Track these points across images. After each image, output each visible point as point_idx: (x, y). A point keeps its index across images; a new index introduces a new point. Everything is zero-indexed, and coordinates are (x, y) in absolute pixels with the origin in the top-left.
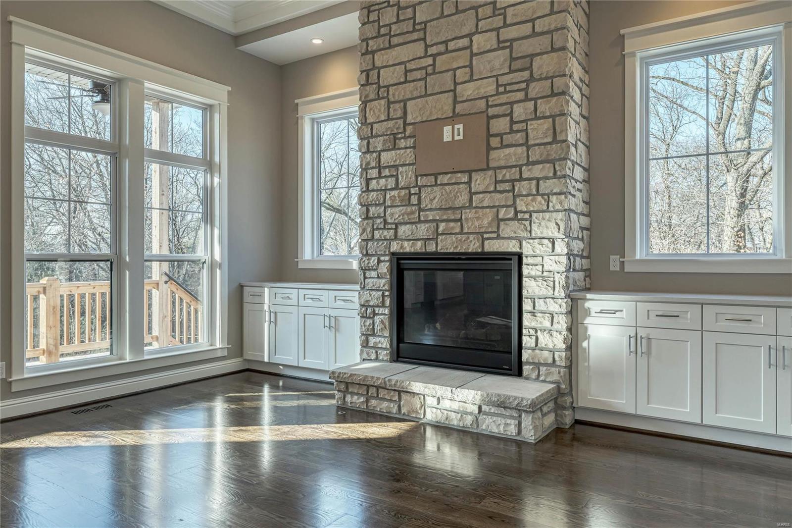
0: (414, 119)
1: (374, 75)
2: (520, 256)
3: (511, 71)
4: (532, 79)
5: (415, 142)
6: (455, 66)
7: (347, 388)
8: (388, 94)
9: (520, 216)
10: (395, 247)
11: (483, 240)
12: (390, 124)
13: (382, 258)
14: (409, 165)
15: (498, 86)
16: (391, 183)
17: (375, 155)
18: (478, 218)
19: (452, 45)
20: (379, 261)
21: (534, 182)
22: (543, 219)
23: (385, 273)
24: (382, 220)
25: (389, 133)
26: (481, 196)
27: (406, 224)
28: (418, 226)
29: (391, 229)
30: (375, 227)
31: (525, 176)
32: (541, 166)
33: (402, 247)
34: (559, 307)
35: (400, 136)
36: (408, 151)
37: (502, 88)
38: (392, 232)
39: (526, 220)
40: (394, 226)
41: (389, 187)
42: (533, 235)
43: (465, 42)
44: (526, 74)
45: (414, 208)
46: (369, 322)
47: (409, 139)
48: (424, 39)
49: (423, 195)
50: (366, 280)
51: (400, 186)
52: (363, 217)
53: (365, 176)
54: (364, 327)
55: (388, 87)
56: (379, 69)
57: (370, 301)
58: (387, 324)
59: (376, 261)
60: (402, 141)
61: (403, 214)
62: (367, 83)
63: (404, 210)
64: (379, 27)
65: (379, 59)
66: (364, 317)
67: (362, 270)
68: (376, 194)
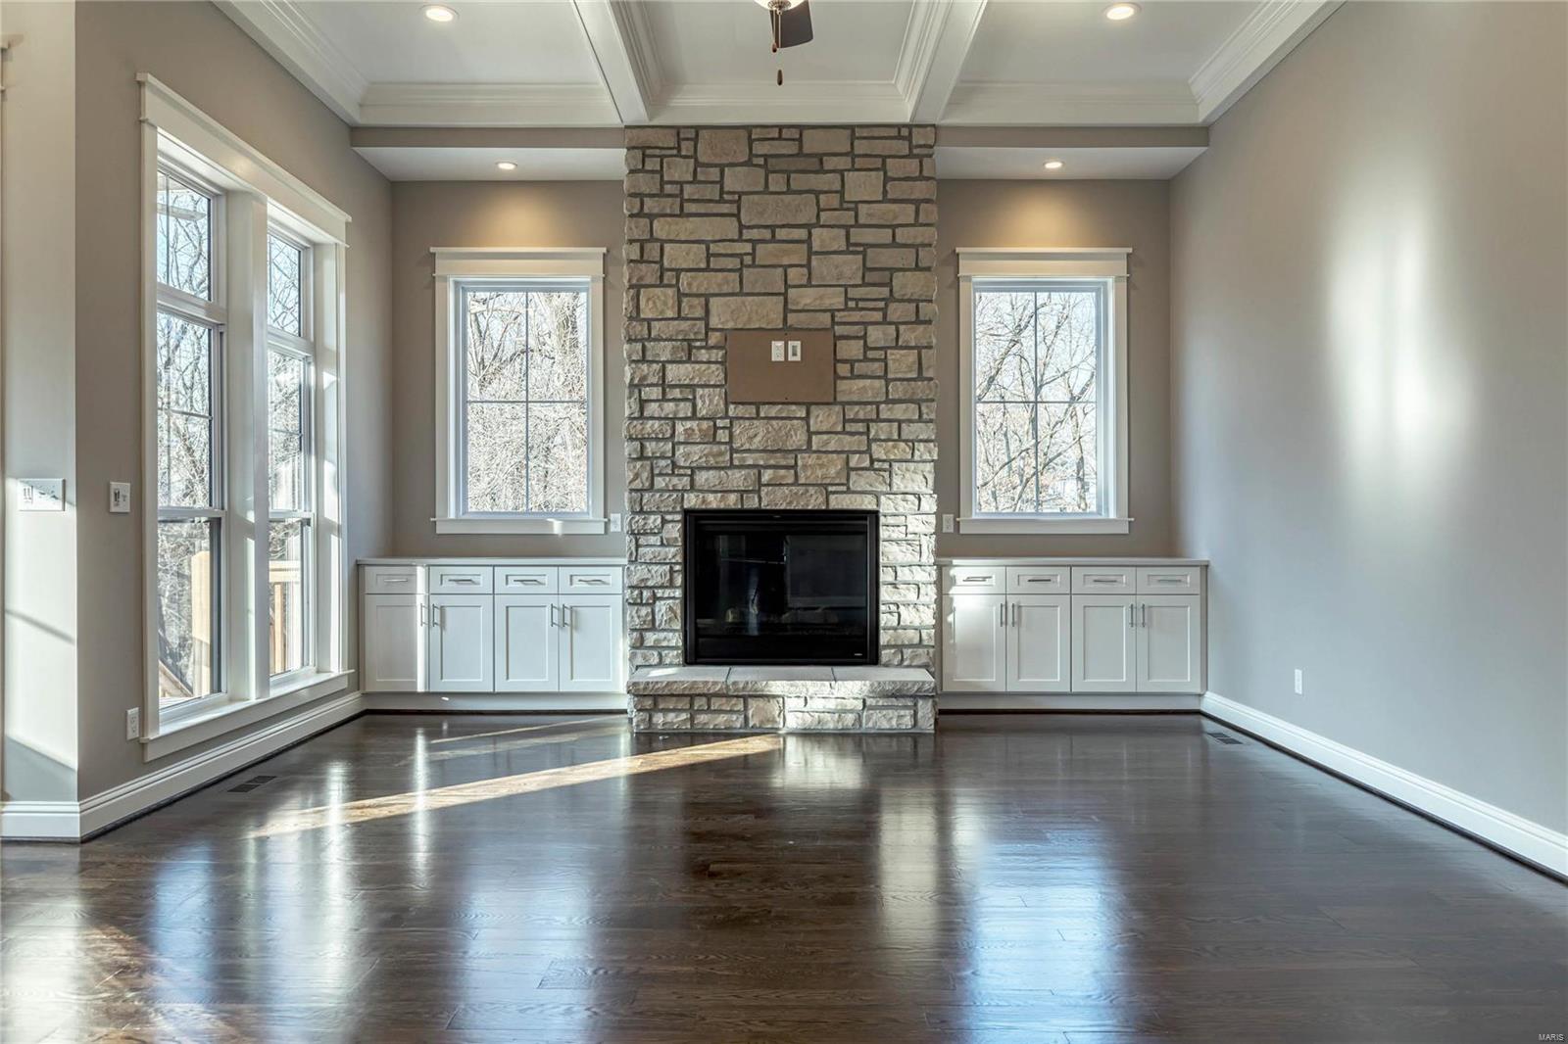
0: (722, 323)
1: (652, 251)
2: (875, 514)
3: (864, 284)
4: (891, 298)
5: (725, 356)
6: (786, 262)
7: (655, 704)
8: (678, 281)
9: (877, 465)
10: (692, 501)
11: (828, 493)
12: (685, 325)
13: (669, 517)
14: (715, 386)
15: (847, 299)
16: (685, 409)
17: (656, 367)
18: (822, 466)
19: (781, 234)
20: (664, 522)
21: (896, 425)
22: (907, 470)
23: (676, 538)
24: (669, 462)
25: (680, 337)
26: (825, 437)
27: (709, 468)
28: (730, 473)
29: (685, 475)
30: (656, 471)
31: (883, 416)
32: (904, 406)
33: (704, 501)
34: (926, 575)
35: (698, 344)
36: (713, 367)
37: (852, 303)
38: (686, 480)
39: (885, 470)
40: (689, 472)
41: (681, 415)
42: (895, 489)
43: (802, 234)
44: (885, 291)
45: (723, 447)
46: (644, 611)
47: (715, 351)
48: (737, 216)
49: (737, 431)
50: (640, 549)
51: (699, 415)
52: (634, 456)
53: (636, 395)
54: (636, 619)
55: (678, 271)
56: (662, 242)
57: (647, 579)
58: (679, 612)
59: (659, 521)
60: (703, 351)
61: (706, 456)
62: (641, 261)
63: (707, 448)
64: (662, 183)
65: (661, 228)
66: (637, 603)
67: (633, 533)
68: (657, 424)
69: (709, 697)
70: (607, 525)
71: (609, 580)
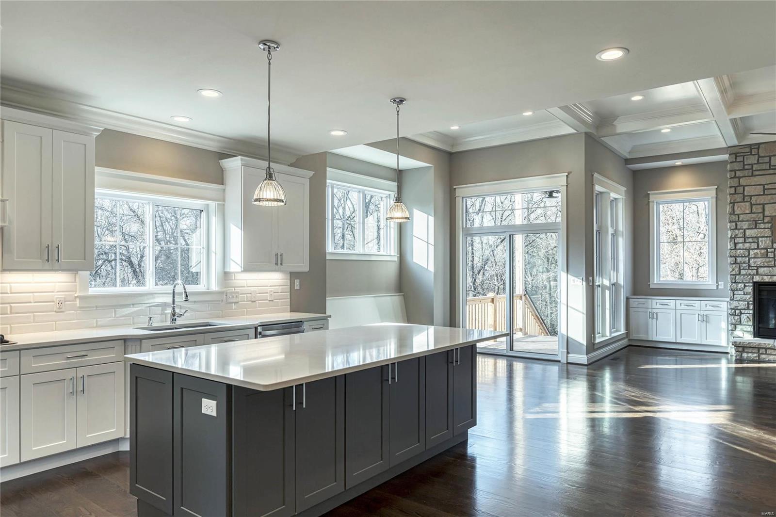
0: (771, 214)
1: (740, 190)
5: (772, 226)
7: (743, 350)
8: (751, 200)
10: (757, 279)
12: (753, 216)
13: (747, 284)
14: (767, 237)
16: (754, 246)
17: (741, 231)
20: (745, 286)
23: (750, 292)
24: (747, 265)
25: (752, 220)
27: (764, 267)
28: (774, 268)
29: (754, 269)
30: (742, 268)
35: (760, 222)
36: (767, 230)
38: (754, 271)
40: (756, 268)
41: (752, 248)
45: (771, 259)
46: (736, 318)
47: (767, 224)
50: (735, 296)
51: (760, 248)
52: (732, 263)
53: (733, 241)
54: (733, 320)
55: (751, 196)
56: (744, 187)
57: (738, 306)
58: (751, 319)
59: (743, 286)
60: (762, 224)
61: (763, 262)
62: (735, 193)
63: (764, 260)
64: (744, 165)
65: (743, 181)
66: (734, 315)
67: (732, 290)
68: (742, 251)
69: (766, 349)
70: (717, 286)
71: (722, 306)
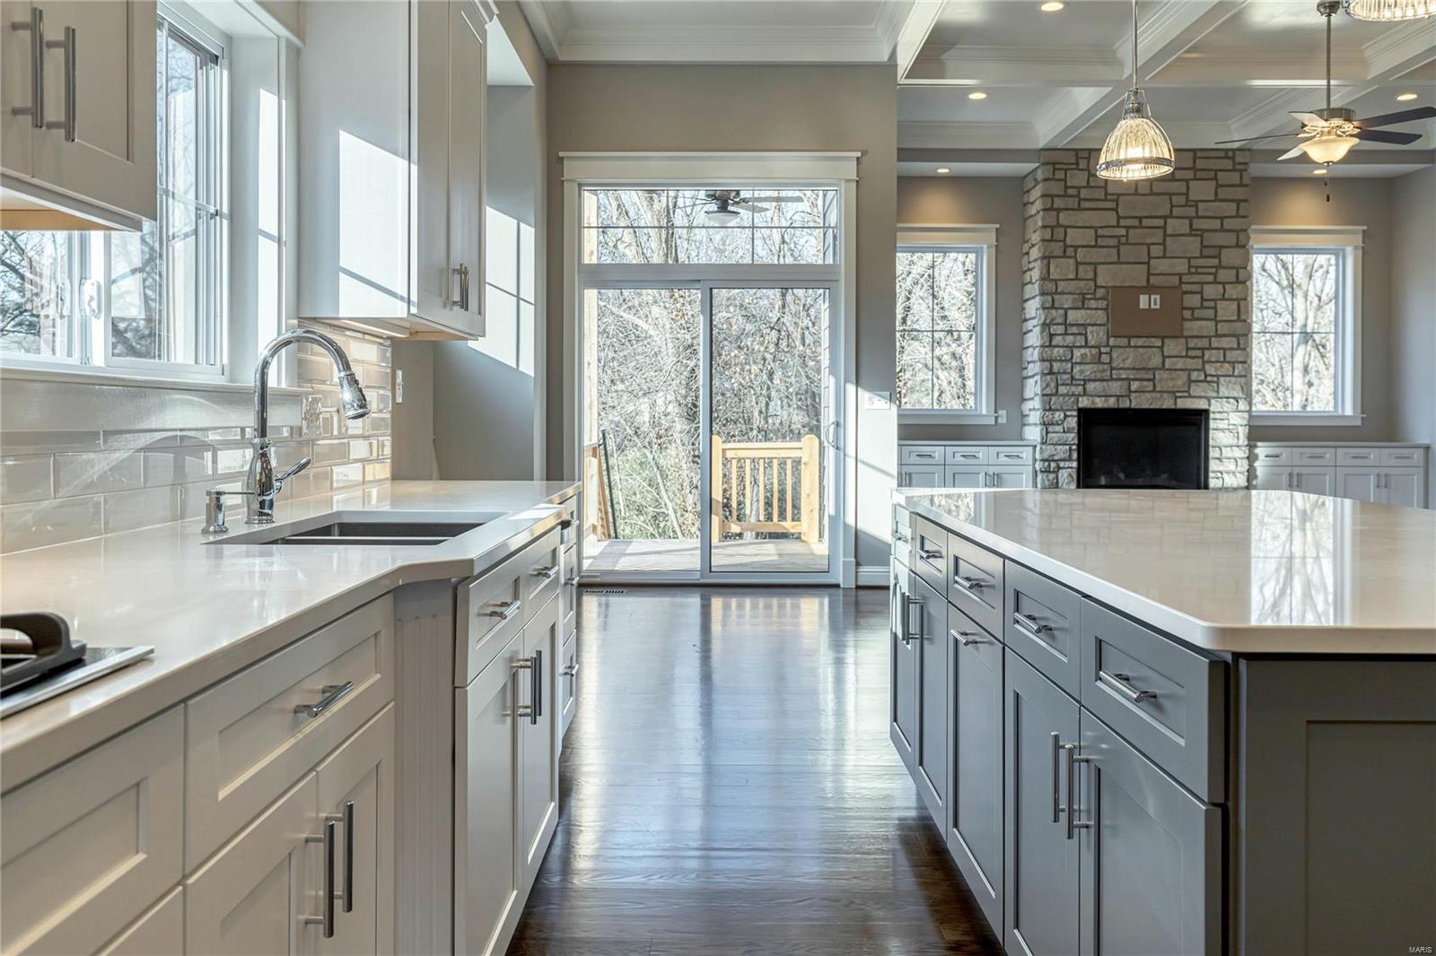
0: (1106, 283)
1: (1060, 233)
2: (1206, 412)
3: (1202, 257)
4: (1220, 266)
5: (1108, 305)
6: (1149, 241)
8: (1076, 254)
9: (1209, 379)
10: (1085, 403)
11: (1176, 398)
12: (1082, 284)
13: (1068, 413)
14: (1100, 325)
15: (1190, 267)
16: (1080, 341)
17: (1061, 312)
18: (1172, 379)
19: (1146, 222)
20: (1066, 416)
21: (1222, 352)
22: (1230, 382)
23: (1073, 428)
24: (1069, 376)
25: (1077, 292)
26: (1175, 360)
27: (1095, 380)
28: (1110, 383)
29: (1079, 385)
30: (1060, 382)
31: (1214, 345)
32: (1228, 339)
33: (1093, 402)
34: (1241, 453)
35: (1089, 296)
36: (1100, 312)
37: (1194, 270)
38: (1081, 388)
39: (1214, 382)
40: (1083, 383)
41: (1078, 344)
42: (1221, 395)
43: (1160, 222)
44: (1215, 262)
45: (1106, 366)
46: (1052, 476)
47: (1101, 301)
48: (1116, 210)
49: (1115, 355)
50: (1049, 435)
51: (1090, 344)
52: (1046, 372)
53: (1047, 331)
54: (1046, 481)
55: (1076, 247)
56: (1066, 227)
57: (1054, 455)
58: (1075, 477)
59: (1062, 415)
60: (1092, 301)
61: (1095, 372)
62: (1052, 240)
63: (1095, 367)
64: (1066, 187)
65: (1065, 218)
66: (1047, 471)
67: (1044, 424)
68: (1061, 350)
70: (996, 418)
71: (1024, 455)
